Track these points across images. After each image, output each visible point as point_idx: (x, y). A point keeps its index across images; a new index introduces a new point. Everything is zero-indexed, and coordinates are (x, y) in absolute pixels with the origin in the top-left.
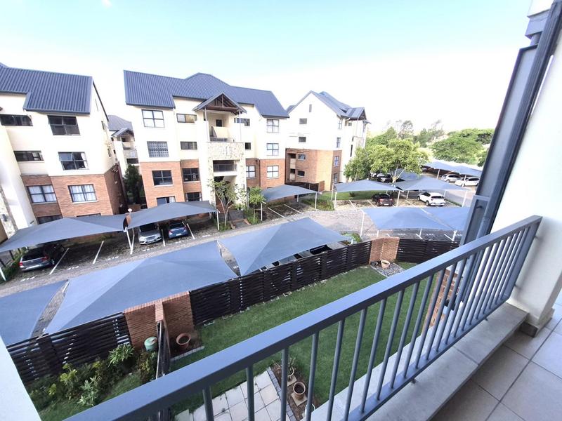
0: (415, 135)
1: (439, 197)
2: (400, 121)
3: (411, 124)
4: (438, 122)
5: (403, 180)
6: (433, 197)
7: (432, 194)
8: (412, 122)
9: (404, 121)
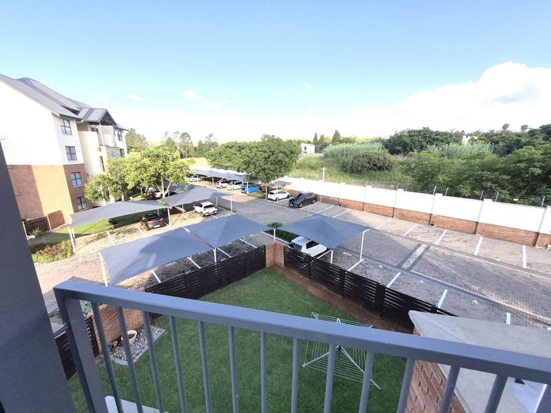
0: (195, 146)
1: (211, 206)
2: (178, 132)
3: (188, 136)
4: (211, 136)
5: (176, 193)
6: (205, 207)
7: (205, 204)
8: (189, 134)
9: (181, 133)
